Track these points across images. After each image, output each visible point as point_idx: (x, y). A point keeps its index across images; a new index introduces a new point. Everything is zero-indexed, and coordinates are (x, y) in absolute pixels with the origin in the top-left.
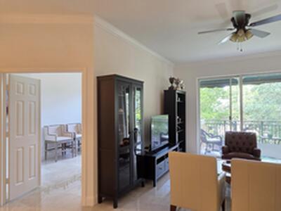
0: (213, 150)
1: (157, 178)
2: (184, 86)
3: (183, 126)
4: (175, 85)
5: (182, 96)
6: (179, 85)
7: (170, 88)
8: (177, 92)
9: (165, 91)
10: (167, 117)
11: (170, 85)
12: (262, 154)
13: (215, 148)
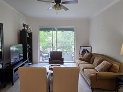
0: (45, 59)
1: (14, 81)
3: (31, 50)
4: (26, 28)
5: (30, 34)
6: (29, 29)
7: (23, 30)
8: (27, 32)
9: (20, 31)
10: (21, 45)
11: (23, 28)
13: (46, 58)
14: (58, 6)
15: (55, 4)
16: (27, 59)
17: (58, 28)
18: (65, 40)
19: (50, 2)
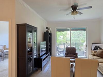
0: (60, 54)
1: (43, 67)
2: (51, 31)
3: (51, 46)
4: (48, 30)
5: (51, 34)
6: (49, 30)
7: (46, 31)
8: (49, 33)
9: (44, 32)
10: (45, 42)
11: (46, 30)
12: (78, 55)
14: (75, 12)
15: (72, 11)
16: (48, 53)
17: (71, 28)
18: (75, 38)
19: (69, 10)
